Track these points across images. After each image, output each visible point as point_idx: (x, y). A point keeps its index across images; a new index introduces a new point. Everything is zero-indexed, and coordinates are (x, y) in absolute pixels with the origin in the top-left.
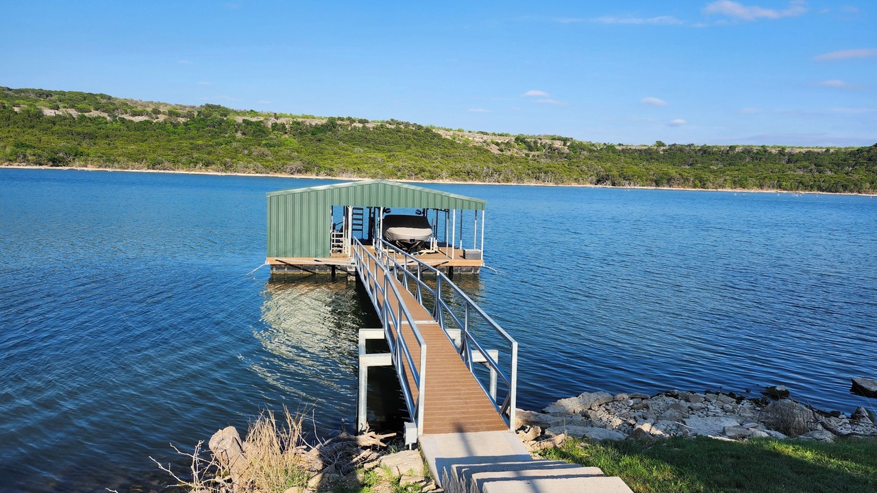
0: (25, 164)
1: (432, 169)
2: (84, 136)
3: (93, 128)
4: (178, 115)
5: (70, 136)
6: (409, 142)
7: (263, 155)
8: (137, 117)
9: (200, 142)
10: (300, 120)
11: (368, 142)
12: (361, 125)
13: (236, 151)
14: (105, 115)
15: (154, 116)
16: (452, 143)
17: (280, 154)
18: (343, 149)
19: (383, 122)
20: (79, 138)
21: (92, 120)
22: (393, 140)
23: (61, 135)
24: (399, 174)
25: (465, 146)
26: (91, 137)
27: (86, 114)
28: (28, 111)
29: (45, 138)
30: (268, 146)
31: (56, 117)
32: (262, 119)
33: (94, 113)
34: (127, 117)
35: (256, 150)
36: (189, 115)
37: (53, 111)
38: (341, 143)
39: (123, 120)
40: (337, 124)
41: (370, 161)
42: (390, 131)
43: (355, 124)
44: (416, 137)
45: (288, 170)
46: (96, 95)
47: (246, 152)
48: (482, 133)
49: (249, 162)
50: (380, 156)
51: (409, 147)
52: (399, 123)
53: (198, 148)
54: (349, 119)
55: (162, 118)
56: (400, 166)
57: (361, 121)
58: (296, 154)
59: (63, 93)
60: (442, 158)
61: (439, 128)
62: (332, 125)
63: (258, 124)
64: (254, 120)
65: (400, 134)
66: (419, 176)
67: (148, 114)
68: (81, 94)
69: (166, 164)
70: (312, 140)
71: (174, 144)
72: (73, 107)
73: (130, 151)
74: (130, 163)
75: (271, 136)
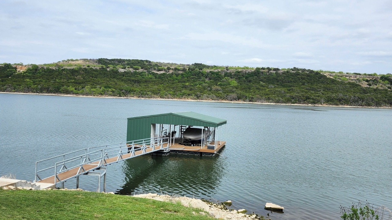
0: (107, 96)
1: (315, 98)
2: (135, 82)
3: (140, 77)
4: (179, 70)
5: (129, 82)
6: (304, 81)
7: (217, 90)
8: (160, 72)
9: (187, 84)
10: (240, 70)
11: (278, 82)
12: (274, 72)
13: (204, 88)
14: (145, 71)
15: (167, 71)
16: (333, 81)
17: (226, 89)
18: (262, 86)
19: (288, 69)
20: (133, 83)
21: (140, 74)
22: (293, 80)
23: (125, 81)
24: (293, 100)
25: (342, 83)
26: (139, 82)
27: (137, 71)
28: (113, 70)
29: (118, 83)
30: (220, 85)
31: (124, 72)
32: (220, 70)
33: (141, 70)
34: (156, 72)
35: (214, 87)
36: (184, 70)
37: (123, 70)
38: (261, 83)
39: (153, 74)
40: (260, 72)
41: (277, 93)
42: (292, 75)
43: (271, 71)
44: (309, 78)
45: (229, 98)
46: (144, 61)
47: (209, 89)
48: (356, 74)
49: (209, 94)
50: (283, 90)
51: (303, 84)
52: (298, 70)
53: (185, 87)
54: (268, 68)
55: (171, 72)
56: (294, 96)
57: (275, 69)
58: (235, 89)
59: (129, 60)
60: (323, 90)
61: (325, 72)
62: (258, 72)
63: (217, 74)
64: (216, 71)
65: (299, 76)
66: (305, 102)
67: (165, 70)
68: (137, 60)
69: (169, 96)
70: (245, 81)
71: (174, 85)
72: (132, 67)
73: (154, 89)
74: (153, 95)
75: (223, 80)
